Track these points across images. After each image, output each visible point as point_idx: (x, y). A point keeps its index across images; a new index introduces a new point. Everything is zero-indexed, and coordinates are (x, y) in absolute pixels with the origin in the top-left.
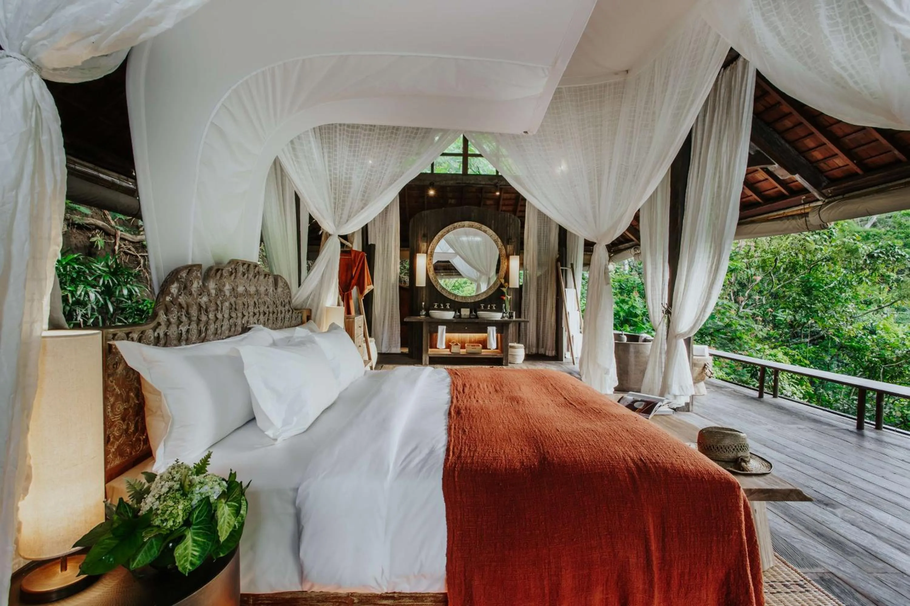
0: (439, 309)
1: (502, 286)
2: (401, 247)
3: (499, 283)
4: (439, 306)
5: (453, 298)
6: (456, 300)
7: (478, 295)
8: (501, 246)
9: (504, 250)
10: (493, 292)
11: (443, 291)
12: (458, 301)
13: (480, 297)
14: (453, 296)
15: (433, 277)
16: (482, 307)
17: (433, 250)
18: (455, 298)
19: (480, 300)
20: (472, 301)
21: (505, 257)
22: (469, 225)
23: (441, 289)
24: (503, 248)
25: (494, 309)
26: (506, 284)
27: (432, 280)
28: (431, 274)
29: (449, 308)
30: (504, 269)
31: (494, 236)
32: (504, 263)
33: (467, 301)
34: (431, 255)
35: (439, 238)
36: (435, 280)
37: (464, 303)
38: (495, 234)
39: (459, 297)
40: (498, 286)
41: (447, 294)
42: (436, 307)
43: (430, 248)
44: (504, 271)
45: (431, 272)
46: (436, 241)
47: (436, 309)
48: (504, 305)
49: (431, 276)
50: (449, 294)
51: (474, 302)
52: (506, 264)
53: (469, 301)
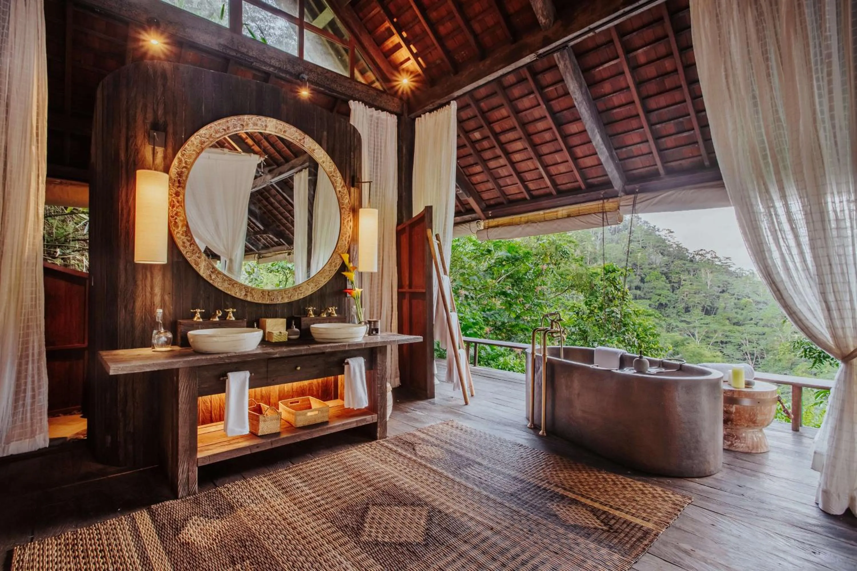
0: (208, 323)
1: (344, 267)
2: (50, 174)
3: (339, 262)
4: (206, 316)
5: (240, 295)
6: (249, 299)
7: (299, 287)
8: (342, 187)
9: (348, 196)
10: (328, 279)
11: (213, 277)
12: (252, 300)
13: (303, 290)
14: (241, 290)
15: (185, 240)
16: (311, 313)
17: (184, 170)
18: (246, 295)
19: (302, 297)
20: (286, 301)
21: (348, 209)
22: (276, 128)
23: (208, 272)
24: (346, 191)
25: (336, 315)
26: (351, 265)
27: (181, 248)
28: (181, 232)
29: (233, 319)
30: (348, 235)
31: (328, 163)
32: (348, 221)
33: (275, 302)
34: (179, 182)
35: (204, 142)
36: (193, 250)
37: (266, 305)
38: (331, 161)
39: (256, 293)
40: (338, 268)
41: (226, 284)
42: (199, 318)
43: (176, 164)
44: (347, 239)
45: (178, 227)
46: (195, 149)
47: (199, 323)
48: (355, 307)
49: (180, 238)
50: (230, 286)
51: (289, 303)
52: (351, 224)
53: (279, 301)
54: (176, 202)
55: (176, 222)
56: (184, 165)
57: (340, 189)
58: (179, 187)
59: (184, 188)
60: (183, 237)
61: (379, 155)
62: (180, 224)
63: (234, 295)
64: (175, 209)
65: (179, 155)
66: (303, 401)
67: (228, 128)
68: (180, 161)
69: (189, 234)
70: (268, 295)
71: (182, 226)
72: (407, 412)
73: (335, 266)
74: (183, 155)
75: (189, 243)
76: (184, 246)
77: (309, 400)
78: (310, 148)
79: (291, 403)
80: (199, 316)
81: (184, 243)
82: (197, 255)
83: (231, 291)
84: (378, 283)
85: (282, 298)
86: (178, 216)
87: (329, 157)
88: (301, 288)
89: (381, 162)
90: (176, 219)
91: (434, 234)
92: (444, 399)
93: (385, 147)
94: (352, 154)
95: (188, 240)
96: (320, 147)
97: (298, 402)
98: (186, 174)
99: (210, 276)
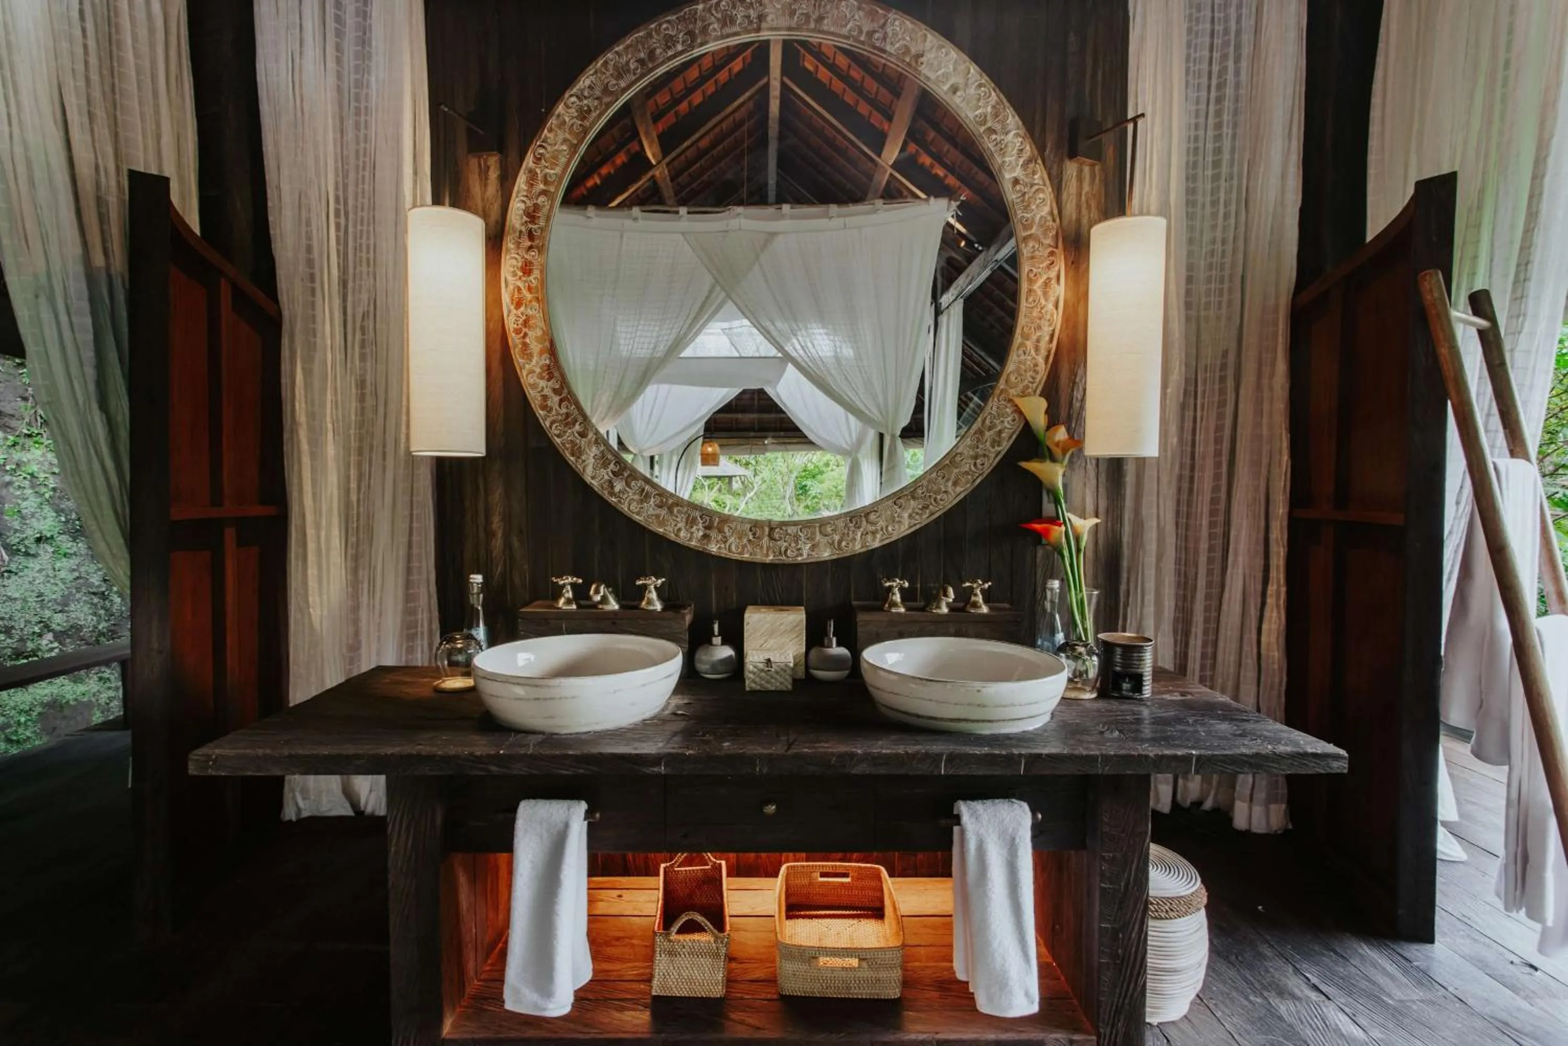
0: (588, 617)
3: (1008, 427)
4: (587, 596)
5: (689, 536)
7: (865, 513)
8: (1025, 165)
9: (1047, 194)
10: (970, 487)
11: (617, 489)
12: (724, 553)
13: (882, 523)
14: (691, 522)
15: (548, 392)
16: (897, 598)
17: (541, 199)
18: (706, 537)
19: (877, 544)
20: (826, 554)
21: (1049, 241)
22: (792, 13)
23: (606, 474)
24: (1040, 175)
25: (985, 610)
26: (1061, 434)
27: (540, 413)
28: (538, 370)
29: (658, 607)
30: (1047, 330)
31: (972, 91)
32: (1047, 284)
33: (791, 557)
34: (531, 236)
35: (589, 111)
36: (568, 415)
37: (765, 566)
38: (985, 79)
39: (734, 531)
40: (1005, 446)
41: (650, 507)
42: (569, 602)
43: (524, 187)
44: (1043, 345)
45: (530, 357)
46: (568, 136)
47: (568, 615)
48: (1056, 584)
49: (534, 386)
50: (663, 512)
51: (836, 563)
52: (1060, 290)
53: (805, 553)
54: (525, 292)
55: (525, 345)
56: (542, 186)
57: (1018, 172)
58: (530, 248)
59: (541, 249)
60: (542, 383)
61: (1231, 64)
62: (535, 347)
63: (672, 537)
64: (522, 309)
65: (529, 161)
66: (861, 875)
67: (652, 54)
68: (532, 175)
69: (556, 374)
70: (771, 537)
71: (541, 354)
72: (1282, 992)
73: (998, 443)
74: (538, 160)
75: (556, 399)
76: (544, 407)
77: (878, 878)
78: (907, 50)
79: (823, 875)
80: (570, 595)
81: (545, 398)
82: (577, 427)
83: (662, 523)
84: (1216, 489)
85: (813, 547)
86: (529, 328)
87: (974, 69)
88: (872, 517)
89: (1237, 86)
90: (525, 335)
91: (1461, 296)
92: (1481, 964)
93: (1257, 30)
94: (1072, 38)
95: (555, 391)
96: (943, 41)
97: (845, 875)
98: (545, 210)
99: (611, 484)
